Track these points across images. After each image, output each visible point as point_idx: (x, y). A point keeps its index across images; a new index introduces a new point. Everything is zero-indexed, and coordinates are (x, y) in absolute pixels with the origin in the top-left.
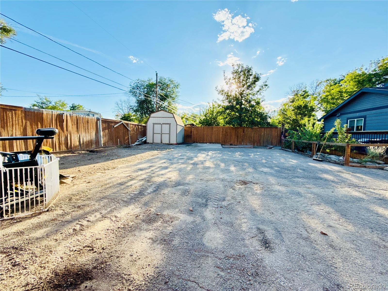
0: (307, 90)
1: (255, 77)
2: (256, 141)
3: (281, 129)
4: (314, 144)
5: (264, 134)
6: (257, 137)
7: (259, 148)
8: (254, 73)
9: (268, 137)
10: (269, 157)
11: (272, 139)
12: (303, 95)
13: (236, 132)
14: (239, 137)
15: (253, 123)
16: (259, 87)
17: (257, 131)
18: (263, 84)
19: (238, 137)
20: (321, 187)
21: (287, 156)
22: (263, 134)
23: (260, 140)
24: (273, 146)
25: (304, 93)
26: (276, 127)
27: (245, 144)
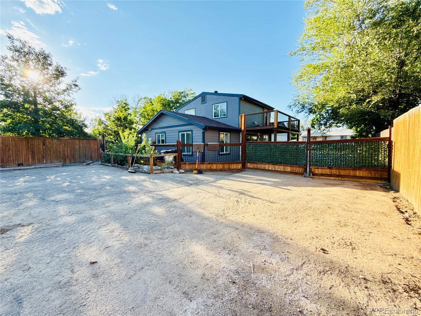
0: (128, 103)
1: (57, 70)
2: (68, 157)
3: (101, 141)
4: (129, 156)
5: (79, 147)
6: (69, 151)
7: (72, 165)
8: (54, 64)
9: (86, 150)
10: (79, 177)
11: (91, 152)
12: (124, 107)
13: (29, 145)
14: (36, 152)
15: (60, 133)
16: (66, 86)
17: (68, 143)
18: (71, 82)
19: (33, 152)
20: (120, 201)
21: (104, 172)
22: (77, 147)
23: (74, 155)
24: (92, 162)
25: (125, 105)
26: (95, 139)
27: (49, 161)
